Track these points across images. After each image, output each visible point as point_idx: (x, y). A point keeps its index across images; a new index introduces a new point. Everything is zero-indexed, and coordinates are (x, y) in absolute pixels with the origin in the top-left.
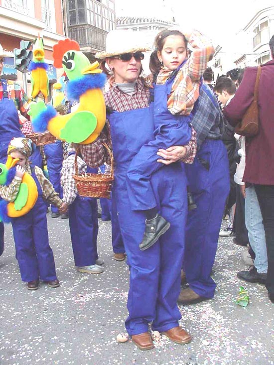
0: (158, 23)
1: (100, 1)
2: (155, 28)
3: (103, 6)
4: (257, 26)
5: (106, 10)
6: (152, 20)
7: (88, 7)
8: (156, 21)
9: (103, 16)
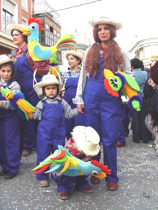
0: (82, 46)
1: (53, 33)
2: (81, 49)
3: (54, 35)
4: (137, 50)
5: (56, 38)
6: (80, 44)
7: (46, 35)
8: (82, 45)
9: (54, 40)
